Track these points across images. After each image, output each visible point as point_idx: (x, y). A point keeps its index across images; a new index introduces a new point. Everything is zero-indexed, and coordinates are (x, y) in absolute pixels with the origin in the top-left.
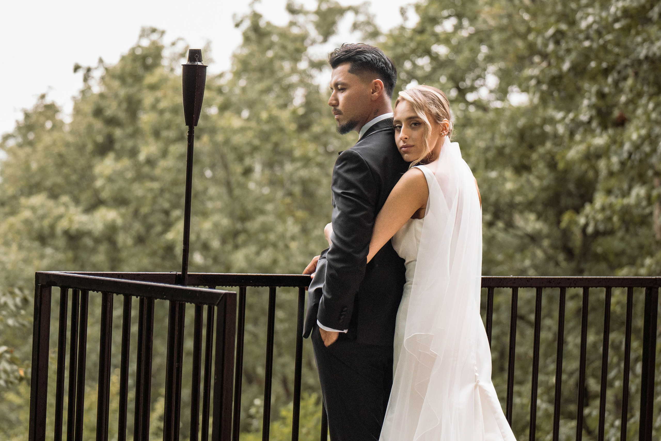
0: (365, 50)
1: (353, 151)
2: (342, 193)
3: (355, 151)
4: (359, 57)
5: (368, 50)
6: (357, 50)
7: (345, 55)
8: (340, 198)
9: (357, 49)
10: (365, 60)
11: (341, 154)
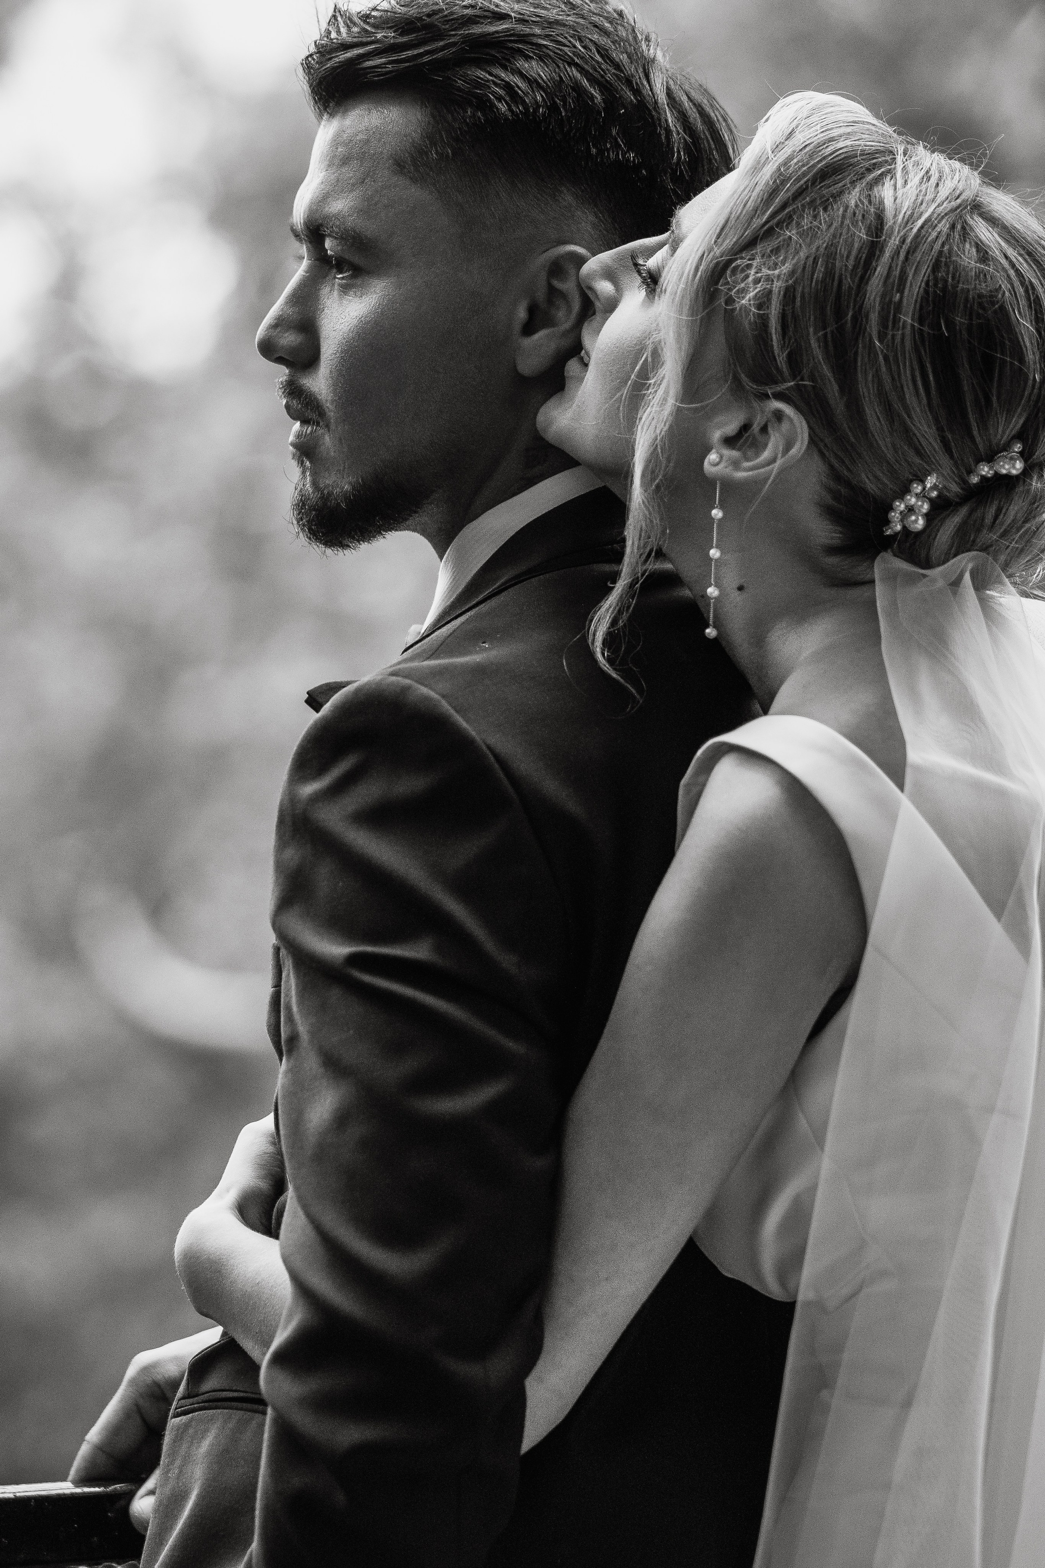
0: (524, 39)
1: (405, 689)
2: (353, 960)
3: (424, 690)
4: (479, 84)
5: (547, 36)
6: (477, 30)
7: (393, 48)
8: (335, 994)
9: (472, 20)
10: (510, 109)
11: (327, 708)
